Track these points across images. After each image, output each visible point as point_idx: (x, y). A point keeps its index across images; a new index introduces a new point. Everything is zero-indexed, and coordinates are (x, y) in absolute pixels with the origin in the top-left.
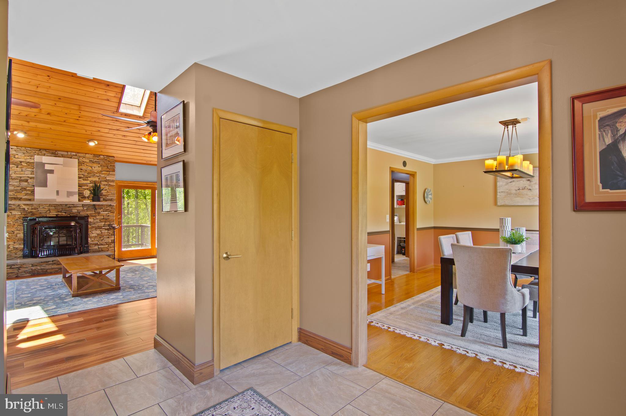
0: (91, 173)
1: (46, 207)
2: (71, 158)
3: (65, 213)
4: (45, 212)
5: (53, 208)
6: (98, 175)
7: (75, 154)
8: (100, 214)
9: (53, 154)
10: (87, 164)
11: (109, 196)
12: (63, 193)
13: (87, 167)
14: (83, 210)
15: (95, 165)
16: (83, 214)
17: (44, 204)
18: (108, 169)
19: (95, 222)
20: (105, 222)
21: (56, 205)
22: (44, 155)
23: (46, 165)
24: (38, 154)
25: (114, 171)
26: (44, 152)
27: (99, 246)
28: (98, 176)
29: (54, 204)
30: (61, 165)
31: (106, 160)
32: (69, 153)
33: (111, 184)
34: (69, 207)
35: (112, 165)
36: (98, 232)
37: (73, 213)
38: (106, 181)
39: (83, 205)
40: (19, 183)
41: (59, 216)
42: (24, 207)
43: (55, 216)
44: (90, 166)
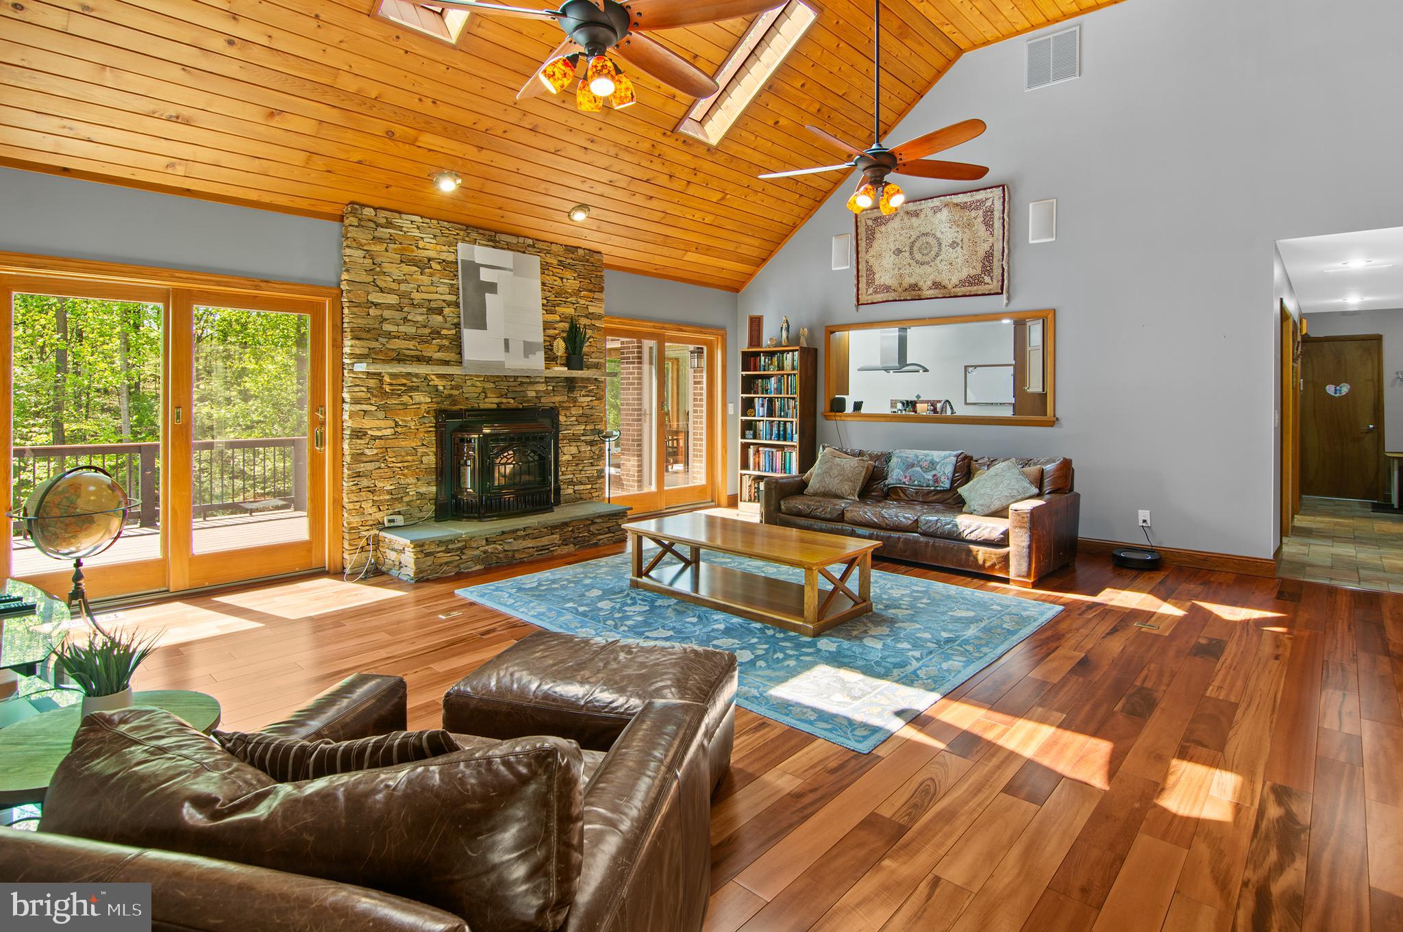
0: (562, 296)
1: (478, 384)
2: (524, 252)
3: (513, 399)
4: (476, 395)
5: (492, 385)
6: (573, 299)
7: (530, 242)
8: (578, 404)
9: (489, 241)
10: (554, 270)
12: (516, 347)
13: (555, 278)
14: (547, 392)
15: (568, 274)
16: (547, 401)
17: (476, 376)
18: (592, 285)
19: (569, 423)
20: (586, 423)
21: (498, 377)
22: (475, 242)
23: (482, 270)
24: (464, 241)
25: (601, 290)
26: (474, 235)
27: (577, 488)
28: (574, 304)
29: (494, 376)
31: (588, 261)
32: (521, 240)
33: (598, 324)
34: (522, 384)
35: (599, 274)
36: (574, 450)
37: (528, 401)
38: (589, 316)
39: (546, 378)
40: (425, 317)
41: (503, 406)
42: (437, 382)
43: (495, 406)
44: (559, 275)
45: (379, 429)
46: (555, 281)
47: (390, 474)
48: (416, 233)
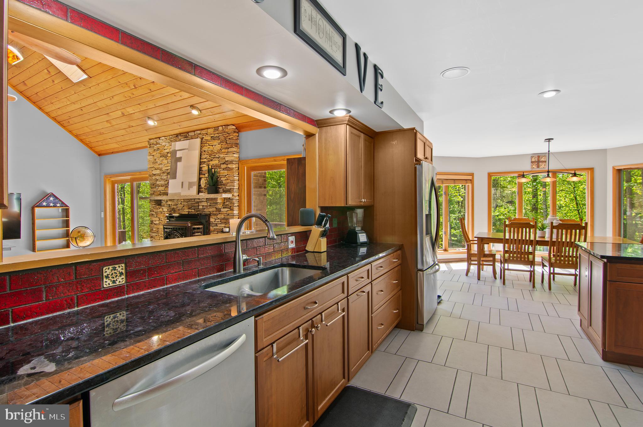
0: (212, 155)
1: (182, 203)
2: (196, 138)
3: (194, 209)
4: (181, 208)
5: (186, 203)
6: (217, 156)
7: (199, 132)
8: (221, 212)
9: (185, 137)
10: (209, 143)
11: (228, 185)
12: (186, 185)
13: (209, 147)
14: (207, 206)
15: (216, 142)
16: (207, 211)
17: (179, 199)
19: (216, 223)
21: (188, 199)
22: (180, 140)
23: (178, 152)
26: (180, 137)
28: (218, 158)
30: (187, 149)
31: (224, 132)
32: (196, 132)
33: (230, 166)
34: (198, 202)
35: (230, 137)
37: (199, 211)
38: (225, 163)
39: (207, 199)
40: (167, 176)
41: (190, 213)
42: (169, 203)
43: (187, 213)
44: (211, 144)
45: (155, 221)
46: (209, 148)
47: (159, 239)
48: (164, 144)
